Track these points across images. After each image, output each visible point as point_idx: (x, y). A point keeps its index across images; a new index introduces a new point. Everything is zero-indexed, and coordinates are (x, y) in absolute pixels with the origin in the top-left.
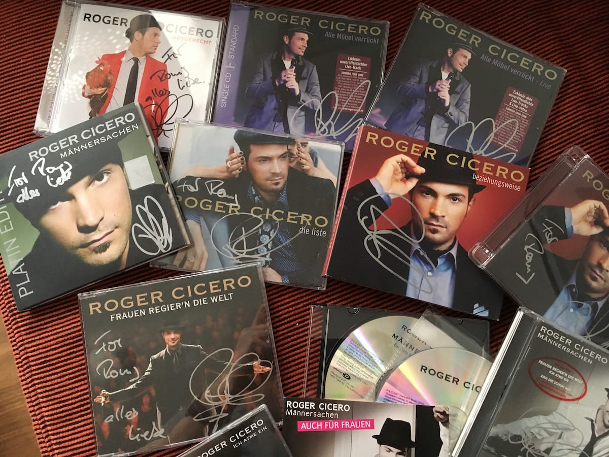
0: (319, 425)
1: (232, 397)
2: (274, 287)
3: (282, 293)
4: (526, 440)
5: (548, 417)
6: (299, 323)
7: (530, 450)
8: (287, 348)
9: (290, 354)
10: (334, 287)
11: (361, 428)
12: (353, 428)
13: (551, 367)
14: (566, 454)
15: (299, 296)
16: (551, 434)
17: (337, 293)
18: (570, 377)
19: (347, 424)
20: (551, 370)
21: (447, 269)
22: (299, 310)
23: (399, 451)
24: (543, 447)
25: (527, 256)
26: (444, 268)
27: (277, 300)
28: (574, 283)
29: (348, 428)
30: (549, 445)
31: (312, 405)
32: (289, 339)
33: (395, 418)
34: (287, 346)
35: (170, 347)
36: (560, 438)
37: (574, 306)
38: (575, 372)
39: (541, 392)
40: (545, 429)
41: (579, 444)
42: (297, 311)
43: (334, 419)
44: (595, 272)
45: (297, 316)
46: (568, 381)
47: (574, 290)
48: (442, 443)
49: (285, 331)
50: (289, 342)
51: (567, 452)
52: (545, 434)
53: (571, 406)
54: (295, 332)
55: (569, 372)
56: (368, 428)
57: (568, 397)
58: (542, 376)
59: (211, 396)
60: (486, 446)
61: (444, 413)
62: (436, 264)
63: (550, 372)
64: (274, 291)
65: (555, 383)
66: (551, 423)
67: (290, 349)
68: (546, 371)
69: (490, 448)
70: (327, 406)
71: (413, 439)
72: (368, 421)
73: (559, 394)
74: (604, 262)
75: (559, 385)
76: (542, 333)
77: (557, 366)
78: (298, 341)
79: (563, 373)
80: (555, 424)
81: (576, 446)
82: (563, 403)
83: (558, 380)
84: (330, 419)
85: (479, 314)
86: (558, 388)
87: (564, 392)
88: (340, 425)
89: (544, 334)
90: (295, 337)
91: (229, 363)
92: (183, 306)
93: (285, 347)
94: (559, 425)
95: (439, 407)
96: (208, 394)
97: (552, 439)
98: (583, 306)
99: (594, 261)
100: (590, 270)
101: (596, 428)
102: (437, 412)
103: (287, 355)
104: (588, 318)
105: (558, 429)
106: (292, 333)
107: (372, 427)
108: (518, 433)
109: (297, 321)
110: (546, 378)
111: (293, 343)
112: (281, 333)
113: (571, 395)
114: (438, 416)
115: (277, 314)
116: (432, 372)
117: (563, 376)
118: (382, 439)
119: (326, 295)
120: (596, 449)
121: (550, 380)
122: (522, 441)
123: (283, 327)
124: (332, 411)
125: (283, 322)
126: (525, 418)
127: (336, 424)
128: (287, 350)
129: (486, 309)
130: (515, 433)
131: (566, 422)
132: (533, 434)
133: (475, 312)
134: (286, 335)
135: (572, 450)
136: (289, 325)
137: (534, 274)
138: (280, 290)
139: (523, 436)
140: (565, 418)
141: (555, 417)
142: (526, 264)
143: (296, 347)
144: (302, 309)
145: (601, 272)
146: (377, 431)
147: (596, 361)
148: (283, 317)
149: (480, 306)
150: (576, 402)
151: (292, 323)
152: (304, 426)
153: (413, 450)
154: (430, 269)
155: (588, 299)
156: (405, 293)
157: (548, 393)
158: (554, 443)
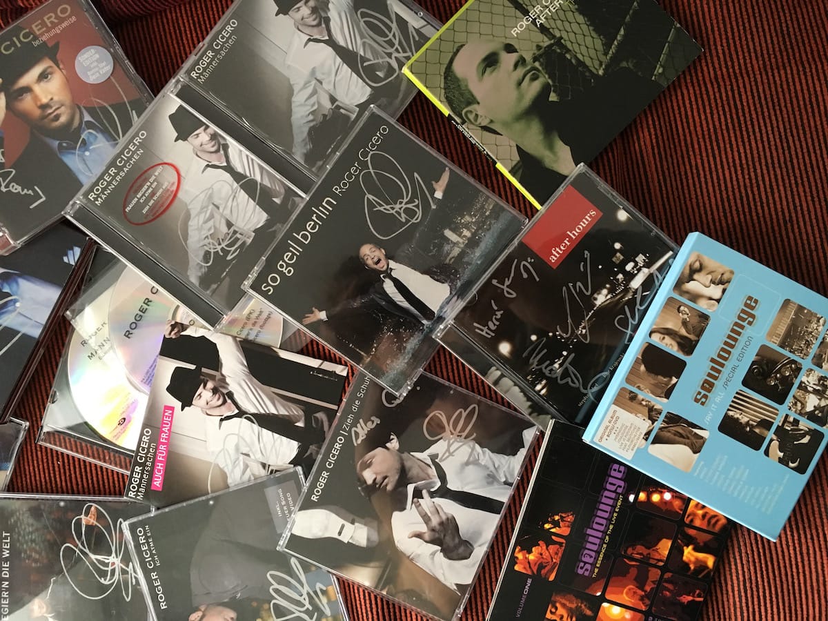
0: (160, 466)
1: (114, 554)
2: (14, 480)
3: (23, 472)
4: (212, 246)
5: (192, 216)
6: (58, 460)
7: (223, 245)
8: (82, 481)
9: (89, 478)
10: (28, 411)
11: (171, 422)
12: (169, 430)
13: (136, 199)
14: (238, 205)
15: (29, 454)
16: (212, 217)
17: (34, 409)
18: (151, 180)
19: (163, 435)
20: (139, 199)
21: (17, 283)
22: (44, 457)
23: (202, 385)
24: (224, 229)
25: (14, 191)
26: (14, 286)
27: (28, 481)
28: (57, 143)
29: (169, 436)
30: (224, 222)
31: (138, 469)
32: (73, 476)
33: (167, 382)
34: (79, 480)
35: (47, 612)
36: (218, 208)
37: (83, 149)
38: (149, 172)
39: (163, 216)
40: (205, 222)
41: (230, 188)
42: (45, 460)
43: (157, 448)
44: (50, 114)
45: (50, 462)
46: (156, 183)
47: (64, 145)
48: (203, 337)
49: (63, 478)
50: (76, 477)
51: (235, 204)
52: (211, 223)
53: (185, 186)
54: (67, 467)
55: (146, 180)
56: (172, 414)
57: (174, 188)
58: (144, 211)
59: (108, 577)
60: (208, 292)
61: (173, 327)
62: (8, 295)
63: (141, 201)
64: (19, 481)
65: (155, 198)
66: (200, 213)
67: (84, 477)
68: (139, 206)
69: (211, 289)
70: (142, 453)
71: (193, 367)
72: (165, 412)
73: (168, 198)
74: (40, 100)
75: (158, 194)
76: (96, 199)
77: (137, 192)
78: (77, 466)
79: (146, 187)
80: (202, 209)
81: (230, 192)
82: (180, 195)
83: (153, 194)
84: (155, 453)
85: (76, 259)
86: (161, 196)
87: (168, 190)
88: (164, 444)
89: (97, 198)
90: (72, 468)
91: (78, 551)
92: (7, 590)
93: (80, 483)
94: (204, 205)
95: (165, 331)
96: (105, 580)
97: (217, 216)
98: (86, 138)
99: (37, 112)
100: (46, 120)
101: (217, 163)
102: (170, 334)
103: (90, 481)
104: (100, 136)
105: (207, 207)
106: (67, 471)
107: (172, 409)
108: (202, 253)
109: (55, 462)
110: (148, 207)
111: (78, 473)
112: (64, 484)
113: (173, 184)
114: (175, 334)
115: (44, 484)
116: (134, 326)
117: (149, 187)
118: (187, 402)
119: (35, 423)
120: (240, 170)
121: (150, 204)
122: (212, 251)
123: (58, 480)
124: (148, 449)
125: (53, 479)
126: (188, 242)
127: (162, 447)
128: (85, 480)
129: (72, 249)
130: (201, 257)
131: (202, 196)
132: (207, 237)
133: (73, 263)
134: (68, 478)
135: (235, 196)
136: (57, 473)
137: (36, 188)
138: (18, 474)
139: (206, 248)
140: (197, 196)
141: (194, 208)
142: (23, 193)
143: (83, 470)
144: (44, 454)
145: (51, 107)
146: (177, 404)
147: (141, 145)
148: (47, 478)
149: (67, 255)
150: (182, 178)
151: (57, 469)
152: (158, 483)
153: (204, 370)
154: (12, 303)
155: (79, 130)
156: (34, 338)
157: (164, 211)
158: (222, 215)
